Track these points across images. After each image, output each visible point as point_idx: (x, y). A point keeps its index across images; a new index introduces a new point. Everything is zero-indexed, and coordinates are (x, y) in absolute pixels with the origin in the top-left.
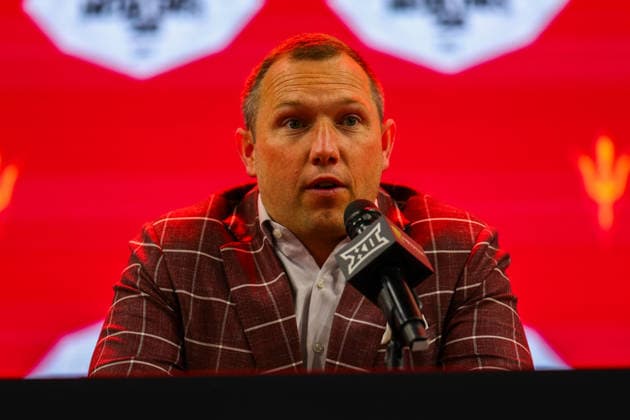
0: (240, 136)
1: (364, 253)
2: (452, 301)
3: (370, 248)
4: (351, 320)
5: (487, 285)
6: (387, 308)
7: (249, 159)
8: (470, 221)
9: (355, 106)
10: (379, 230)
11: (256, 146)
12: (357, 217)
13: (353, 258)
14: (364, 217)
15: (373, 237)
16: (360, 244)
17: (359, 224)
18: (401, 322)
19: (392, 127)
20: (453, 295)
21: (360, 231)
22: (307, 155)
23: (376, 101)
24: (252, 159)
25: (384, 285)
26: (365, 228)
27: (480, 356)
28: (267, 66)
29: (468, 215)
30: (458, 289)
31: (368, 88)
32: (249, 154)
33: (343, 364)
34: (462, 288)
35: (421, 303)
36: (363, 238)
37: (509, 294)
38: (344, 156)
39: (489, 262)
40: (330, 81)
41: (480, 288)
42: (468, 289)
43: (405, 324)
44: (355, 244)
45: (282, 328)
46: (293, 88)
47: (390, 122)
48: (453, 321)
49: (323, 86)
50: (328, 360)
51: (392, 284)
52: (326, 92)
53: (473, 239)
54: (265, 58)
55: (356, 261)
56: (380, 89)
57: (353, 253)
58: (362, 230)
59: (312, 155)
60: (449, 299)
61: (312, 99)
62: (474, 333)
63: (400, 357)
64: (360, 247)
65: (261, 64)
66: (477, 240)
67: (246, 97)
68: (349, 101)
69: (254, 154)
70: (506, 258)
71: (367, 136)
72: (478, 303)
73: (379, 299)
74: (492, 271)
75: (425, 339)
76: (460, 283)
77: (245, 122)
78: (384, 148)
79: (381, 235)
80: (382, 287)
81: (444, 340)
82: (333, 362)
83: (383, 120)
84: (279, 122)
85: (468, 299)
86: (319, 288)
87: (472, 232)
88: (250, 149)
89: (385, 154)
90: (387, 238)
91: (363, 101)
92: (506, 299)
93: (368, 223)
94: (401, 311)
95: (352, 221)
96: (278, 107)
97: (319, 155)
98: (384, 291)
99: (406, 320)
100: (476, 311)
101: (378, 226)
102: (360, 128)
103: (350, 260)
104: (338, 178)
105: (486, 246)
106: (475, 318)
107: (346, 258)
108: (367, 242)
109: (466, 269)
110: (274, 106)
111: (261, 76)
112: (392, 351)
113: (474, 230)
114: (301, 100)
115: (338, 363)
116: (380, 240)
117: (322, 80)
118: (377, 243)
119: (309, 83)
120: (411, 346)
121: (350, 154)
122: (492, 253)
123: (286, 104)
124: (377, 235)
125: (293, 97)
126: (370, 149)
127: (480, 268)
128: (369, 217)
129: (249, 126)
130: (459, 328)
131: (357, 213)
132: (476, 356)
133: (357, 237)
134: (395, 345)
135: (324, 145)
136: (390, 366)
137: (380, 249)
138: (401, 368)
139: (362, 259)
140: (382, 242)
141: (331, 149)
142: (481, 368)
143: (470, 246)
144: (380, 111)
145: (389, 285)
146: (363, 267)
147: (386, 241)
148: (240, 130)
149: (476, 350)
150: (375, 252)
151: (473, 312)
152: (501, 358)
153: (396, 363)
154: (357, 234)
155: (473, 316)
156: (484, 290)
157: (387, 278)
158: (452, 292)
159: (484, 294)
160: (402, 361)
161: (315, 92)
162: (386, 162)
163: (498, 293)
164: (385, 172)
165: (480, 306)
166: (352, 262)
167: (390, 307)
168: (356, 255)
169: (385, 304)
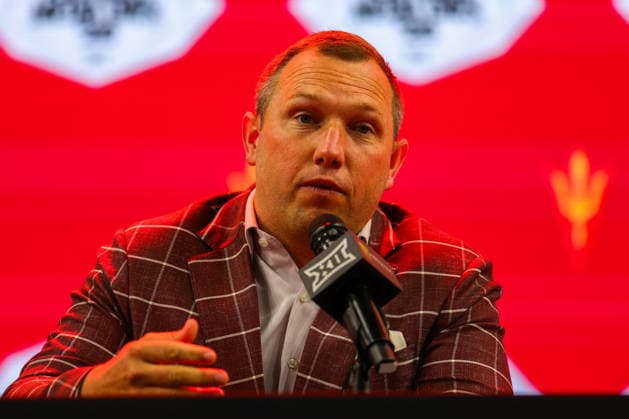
0: (247, 119)
1: (329, 270)
2: (435, 324)
3: (336, 264)
4: (327, 334)
5: (473, 311)
6: (353, 328)
7: (250, 146)
8: (463, 249)
9: (372, 114)
10: (345, 247)
11: (261, 133)
12: (323, 231)
13: (317, 274)
14: (330, 232)
15: (339, 253)
16: (326, 259)
17: (324, 239)
18: (367, 343)
19: (404, 148)
20: (437, 317)
21: (325, 247)
22: (312, 152)
23: (394, 116)
24: (255, 147)
25: (350, 303)
26: (330, 243)
27: (457, 380)
28: (291, 55)
29: (462, 242)
30: (443, 312)
31: (390, 101)
32: (252, 141)
33: (315, 380)
34: (446, 311)
35: (388, 322)
36: (329, 253)
37: (496, 324)
38: (349, 162)
39: (478, 290)
40: (352, 83)
41: (466, 313)
42: (454, 313)
43: (372, 344)
44: (320, 260)
45: (245, 340)
46: (312, 81)
47: (404, 141)
48: (434, 342)
49: (344, 87)
50: (300, 374)
51: (359, 302)
52: (346, 93)
53: (464, 265)
54: (292, 47)
55: (321, 278)
56: (402, 106)
57: (317, 270)
58: (327, 246)
59: (316, 154)
60: (432, 320)
61: (329, 96)
62: (453, 356)
63: (366, 379)
64: (325, 264)
65: (286, 52)
66: (468, 266)
67: (263, 81)
68: (368, 108)
69: (257, 142)
70: (498, 289)
71: (376, 148)
72: (461, 327)
73: (345, 318)
74: (481, 299)
75: (392, 361)
76: (445, 306)
77: (256, 107)
78: (392, 166)
79: (347, 251)
80: (348, 306)
81: (422, 362)
82: (304, 376)
83: (397, 138)
84: (291, 113)
85: (451, 324)
86: (301, 302)
87: (463, 259)
88: (254, 136)
89: (391, 172)
90: (355, 254)
91: (381, 111)
92: (491, 328)
93: (334, 238)
94: (367, 331)
95: (316, 236)
96: (293, 97)
97: (324, 154)
98: (350, 310)
99: (372, 340)
100: (458, 335)
101: (345, 242)
102: (372, 138)
103: (314, 277)
104: (337, 183)
105: (477, 273)
106: (456, 342)
107: (310, 275)
108: (333, 259)
109: (454, 292)
110: (290, 96)
111: (283, 63)
112: (357, 372)
113: (466, 258)
114: (318, 94)
115: (309, 377)
116: (346, 255)
117: (344, 80)
118: (343, 259)
119: (332, 80)
120: (378, 367)
121: (355, 162)
122: (482, 282)
123: (302, 95)
124: (343, 251)
125: (311, 90)
126: (376, 161)
127: (467, 293)
128: (335, 232)
129: (260, 112)
130: (437, 351)
131: (322, 227)
132: (452, 379)
133: (323, 252)
134: (361, 368)
135: (330, 146)
136: (355, 390)
137: (345, 266)
138: (367, 391)
139: (327, 276)
140: (348, 258)
141: (337, 151)
142: (455, 391)
143: (460, 272)
144: (396, 127)
145: (355, 303)
146: (329, 283)
147: (353, 258)
148: (249, 114)
149: (453, 374)
150: (341, 269)
151: (455, 336)
152: (478, 383)
153: (361, 387)
154: (322, 250)
155: (454, 340)
156: (470, 316)
157: (353, 296)
158: (436, 314)
159: (469, 321)
160: (368, 383)
161: (334, 91)
162: (390, 182)
163: (484, 320)
164: (387, 191)
165: (463, 331)
166: (317, 279)
167: (357, 327)
168: (321, 272)
169: (351, 324)
